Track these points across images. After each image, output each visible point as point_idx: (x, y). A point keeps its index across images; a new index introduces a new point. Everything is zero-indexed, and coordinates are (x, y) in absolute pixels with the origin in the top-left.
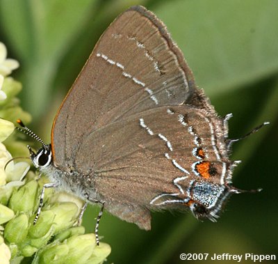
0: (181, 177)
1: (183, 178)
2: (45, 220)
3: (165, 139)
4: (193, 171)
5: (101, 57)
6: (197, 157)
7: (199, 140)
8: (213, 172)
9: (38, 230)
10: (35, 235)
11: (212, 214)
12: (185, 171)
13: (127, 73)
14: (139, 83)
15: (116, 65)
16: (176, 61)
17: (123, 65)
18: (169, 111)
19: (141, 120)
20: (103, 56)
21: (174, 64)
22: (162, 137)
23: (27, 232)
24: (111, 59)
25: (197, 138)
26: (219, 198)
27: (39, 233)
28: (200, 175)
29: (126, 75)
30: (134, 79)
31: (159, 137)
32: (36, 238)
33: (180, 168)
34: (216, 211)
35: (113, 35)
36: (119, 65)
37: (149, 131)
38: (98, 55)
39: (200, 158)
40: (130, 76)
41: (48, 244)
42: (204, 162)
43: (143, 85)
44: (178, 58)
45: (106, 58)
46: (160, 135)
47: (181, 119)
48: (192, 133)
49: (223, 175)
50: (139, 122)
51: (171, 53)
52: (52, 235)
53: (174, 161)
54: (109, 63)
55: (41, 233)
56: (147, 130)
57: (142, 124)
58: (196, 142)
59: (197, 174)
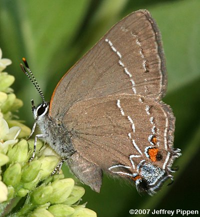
0: (135, 155)
1: (137, 156)
2: (34, 167)
3: (131, 121)
4: (145, 153)
5: (108, 42)
6: (151, 143)
7: (155, 129)
8: (160, 157)
9: (29, 175)
10: (27, 179)
11: (152, 189)
12: (140, 151)
13: (122, 62)
14: (128, 73)
15: (116, 52)
16: (159, 65)
17: (121, 55)
18: (140, 100)
19: (119, 101)
20: (110, 42)
21: (158, 66)
22: (130, 119)
23: (20, 176)
24: (114, 47)
25: (154, 127)
26: (159, 180)
27: (30, 177)
28: (150, 157)
29: (121, 64)
30: (125, 69)
31: (128, 119)
32: (28, 182)
33: (137, 147)
34: (155, 188)
35: (122, 27)
36: (118, 53)
37: (122, 111)
38: (107, 40)
39: (153, 144)
40: (123, 65)
41: (37, 187)
42: (154, 148)
43: (131, 76)
44: (162, 63)
45: (111, 44)
46: (129, 117)
47: (147, 109)
48: (152, 123)
49: (166, 162)
50: (117, 102)
51: (158, 57)
52: (39, 180)
53: (133, 141)
54: (112, 49)
55: (31, 178)
56: (120, 110)
57: (118, 104)
58: (153, 131)
59: (147, 156)
